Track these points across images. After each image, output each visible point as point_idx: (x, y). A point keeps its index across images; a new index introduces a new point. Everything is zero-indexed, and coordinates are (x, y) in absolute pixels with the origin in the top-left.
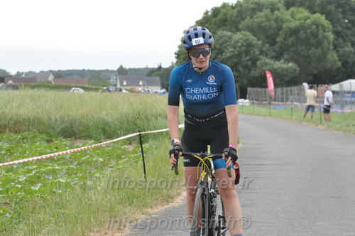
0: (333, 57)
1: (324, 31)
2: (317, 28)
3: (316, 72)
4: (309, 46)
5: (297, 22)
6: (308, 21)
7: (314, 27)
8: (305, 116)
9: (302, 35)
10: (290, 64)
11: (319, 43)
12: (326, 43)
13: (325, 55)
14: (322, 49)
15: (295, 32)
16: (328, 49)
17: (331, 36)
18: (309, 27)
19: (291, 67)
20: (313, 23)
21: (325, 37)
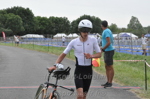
0: (22, 28)
1: (20, 20)
2: (18, 19)
3: (18, 32)
4: (15, 24)
5: (11, 18)
6: (15, 17)
7: (17, 19)
8: (16, 45)
9: (13, 21)
10: (10, 30)
11: (18, 24)
12: (20, 23)
13: (20, 27)
14: (19, 25)
15: (11, 20)
16: (21, 25)
17: (22, 22)
18: (15, 19)
19: (10, 31)
20: (16, 18)
21: (20, 22)
